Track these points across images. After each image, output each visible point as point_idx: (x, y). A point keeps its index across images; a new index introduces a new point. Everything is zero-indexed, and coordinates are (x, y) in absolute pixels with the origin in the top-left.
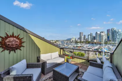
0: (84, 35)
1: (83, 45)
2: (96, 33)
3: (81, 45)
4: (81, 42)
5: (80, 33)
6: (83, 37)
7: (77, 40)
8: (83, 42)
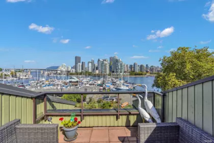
0: (83, 63)
1: (81, 79)
2: (99, 60)
3: (78, 80)
4: (77, 74)
5: (76, 57)
6: (81, 64)
7: (70, 70)
8: (81, 74)
